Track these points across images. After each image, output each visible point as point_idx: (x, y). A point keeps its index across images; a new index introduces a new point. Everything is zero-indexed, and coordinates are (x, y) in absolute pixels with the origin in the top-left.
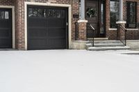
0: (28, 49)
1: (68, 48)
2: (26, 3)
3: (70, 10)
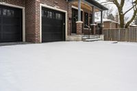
0: (42, 42)
1: (65, 40)
3: (66, 14)
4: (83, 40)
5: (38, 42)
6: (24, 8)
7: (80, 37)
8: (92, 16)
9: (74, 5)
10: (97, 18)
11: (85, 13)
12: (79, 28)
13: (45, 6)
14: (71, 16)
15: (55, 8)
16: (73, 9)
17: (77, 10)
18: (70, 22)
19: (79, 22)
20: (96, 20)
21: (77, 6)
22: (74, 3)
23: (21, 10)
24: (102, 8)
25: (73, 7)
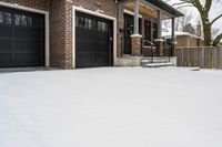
0: (77, 67)
1: (112, 65)
2: (74, 8)
3: (115, 23)
4: (142, 65)
5: (70, 67)
6: (47, 14)
7: (138, 59)
8: (157, 26)
9: (127, 8)
10: (166, 30)
11: (146, 22)
12: (136, 46)
13: (81, 9)
14: (122, 27)
15: (97, 13)
16: (125, 15)
17: (132, 17)
18: (121, 35)
19: (136, 35)
20: (163, 34)
21: (132, 10)
22: (128, 5)
23: (43, 16)
24: (174, 13)
25: (125, 11)
